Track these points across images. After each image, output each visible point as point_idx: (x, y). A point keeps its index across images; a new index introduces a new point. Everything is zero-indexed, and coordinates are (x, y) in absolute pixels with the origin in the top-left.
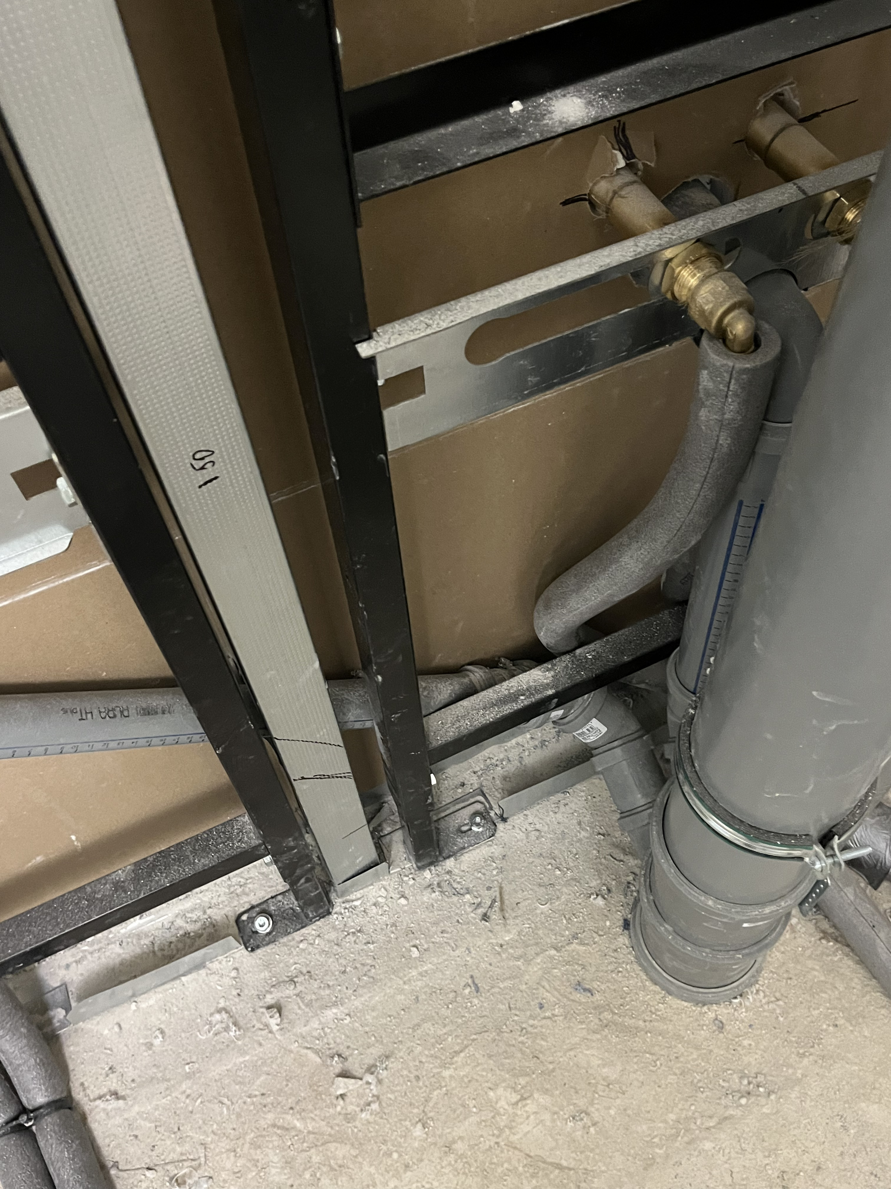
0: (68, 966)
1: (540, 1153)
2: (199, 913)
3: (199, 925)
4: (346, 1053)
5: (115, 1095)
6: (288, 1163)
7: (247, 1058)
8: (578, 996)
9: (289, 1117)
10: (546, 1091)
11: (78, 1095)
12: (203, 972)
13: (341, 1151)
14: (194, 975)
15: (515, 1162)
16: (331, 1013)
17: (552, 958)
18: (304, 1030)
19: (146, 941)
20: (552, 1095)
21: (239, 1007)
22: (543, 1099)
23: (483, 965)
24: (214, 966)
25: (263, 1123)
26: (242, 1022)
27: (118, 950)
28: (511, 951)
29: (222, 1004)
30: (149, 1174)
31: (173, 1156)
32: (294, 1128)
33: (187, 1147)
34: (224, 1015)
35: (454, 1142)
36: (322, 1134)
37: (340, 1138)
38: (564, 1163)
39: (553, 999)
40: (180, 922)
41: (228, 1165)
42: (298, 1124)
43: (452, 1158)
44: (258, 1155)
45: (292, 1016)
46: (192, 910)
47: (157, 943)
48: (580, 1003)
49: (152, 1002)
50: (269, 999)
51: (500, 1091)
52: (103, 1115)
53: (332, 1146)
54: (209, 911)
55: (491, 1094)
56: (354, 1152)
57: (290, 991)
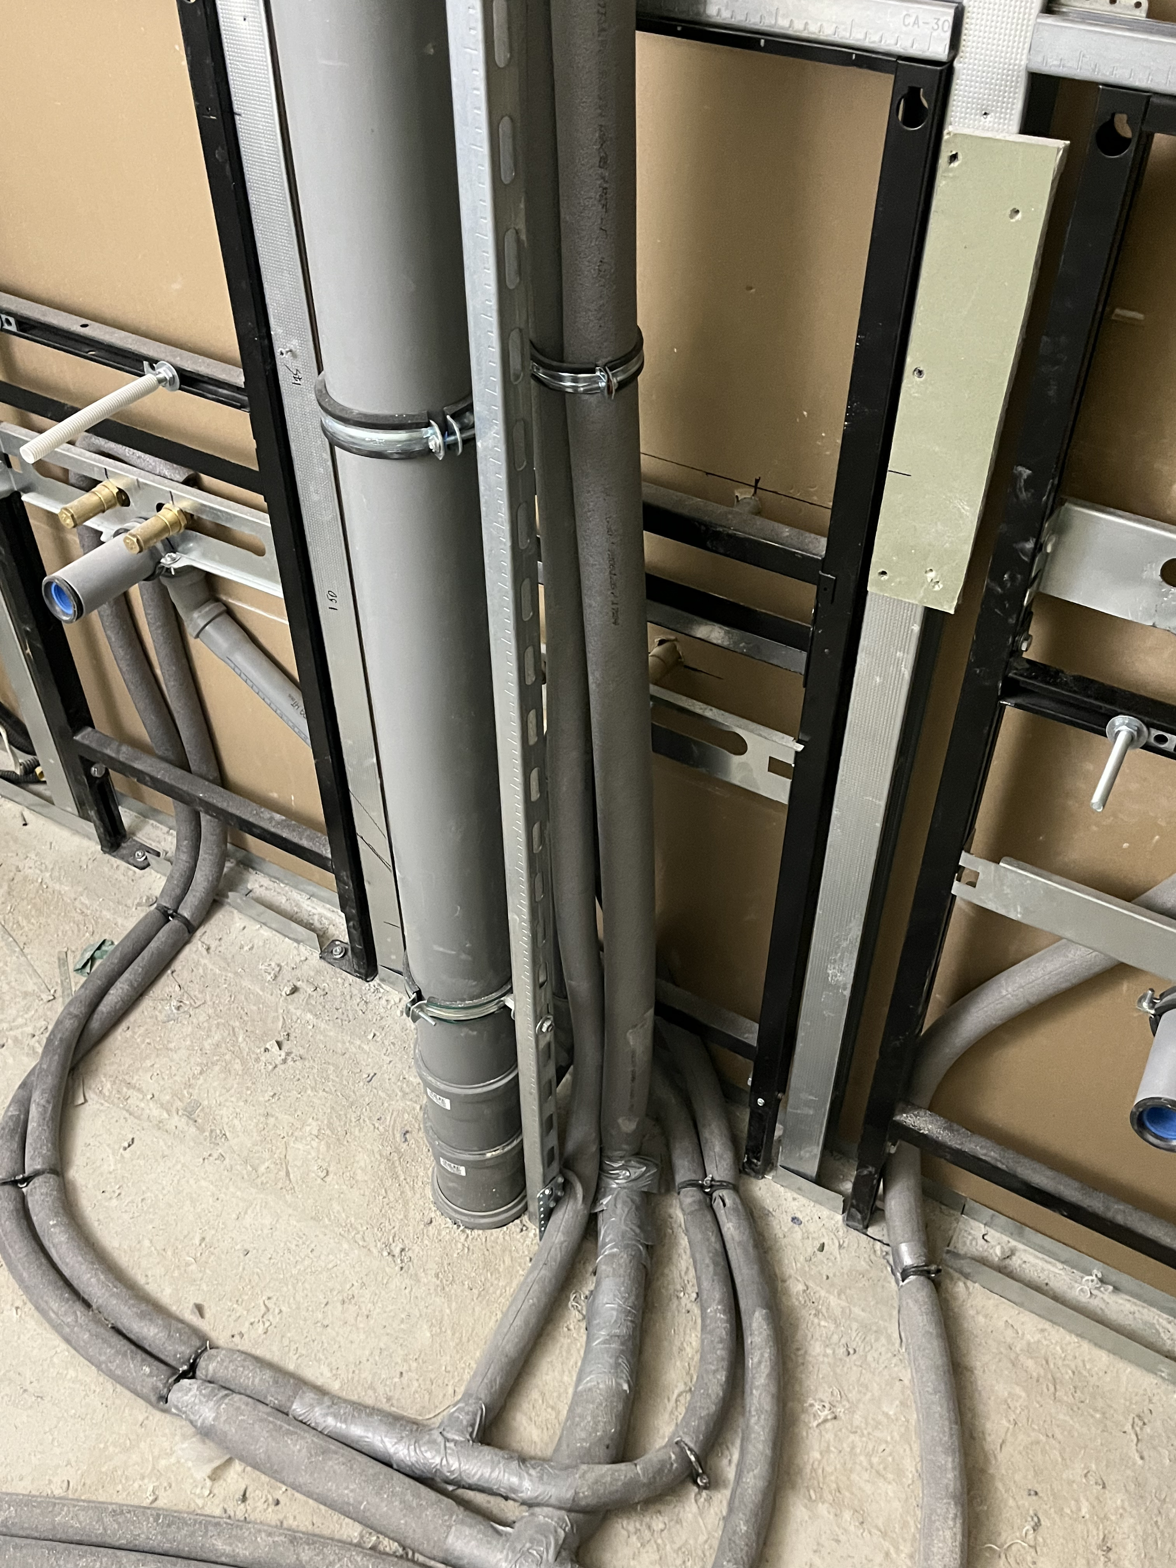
0: (262, 886)
1: (290, 1160)
2: (326, 922)
3: (320, 926)
4: (291, 1038)
5: (208, 949)
6: (217, 1045)
7: (261, 993)
8: (398, 1136)
9: (241, 1032)
10: (328, 1147)
11: (199, 933)
12: (295, 944)
13: (237, 1066)
14: (291, 942)
15: (278, 1151)
16: (309, 1016)
17: (414, 1109)
18: (292, 1010)
19: (296, 909)
20: (328, 1151)
21: (287, 973)
22: (323, 1148)
23: (386, 1075)
24: (302, 948)
25: (231, 1023)
26: (279, 979)
27: (284, 901)
28: (405, 1086)
29: (283, 964)
30: (177, 987)
31: (192, 993)
32: (237, 1039)
33: (199, 996)
34: (277, 969)
35: (272, 1116)
36: (241, 1053)
37: (244, 1063)
38: (291, 1176)
39: (388, 1123)
40: (316, 917)
41: (201, 1019)
42: (240, 1039)
43: (263, 1119)
44: (214, 1029)
45: (296, 1000)
46: (326, 918)
47: (299, 915)
48: (394, 1138)
49: (266, 934)
50: (299, 984)
51: (314, 1123)
52: (194, 949)
53: (238, 1061)
54: (331, 926)
55: (311, 1120)
56: (240, 1072)
57: (310, 990)
